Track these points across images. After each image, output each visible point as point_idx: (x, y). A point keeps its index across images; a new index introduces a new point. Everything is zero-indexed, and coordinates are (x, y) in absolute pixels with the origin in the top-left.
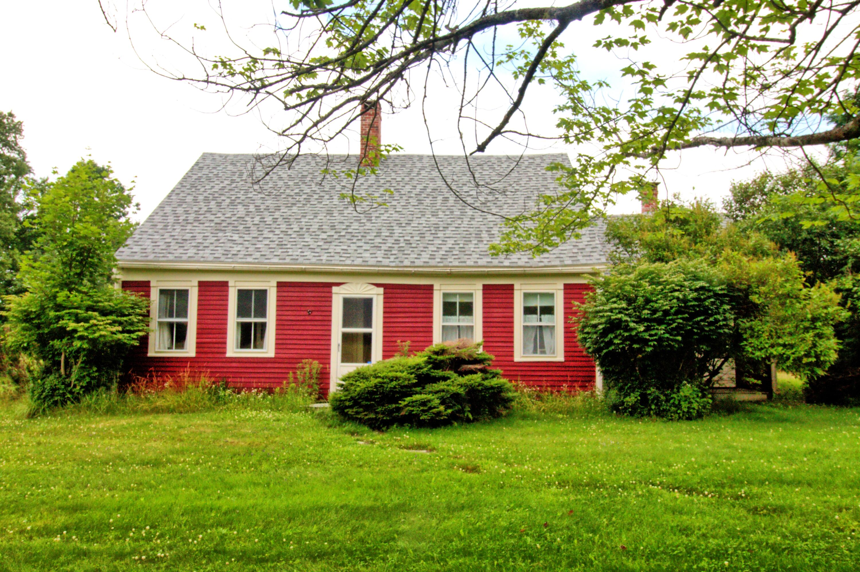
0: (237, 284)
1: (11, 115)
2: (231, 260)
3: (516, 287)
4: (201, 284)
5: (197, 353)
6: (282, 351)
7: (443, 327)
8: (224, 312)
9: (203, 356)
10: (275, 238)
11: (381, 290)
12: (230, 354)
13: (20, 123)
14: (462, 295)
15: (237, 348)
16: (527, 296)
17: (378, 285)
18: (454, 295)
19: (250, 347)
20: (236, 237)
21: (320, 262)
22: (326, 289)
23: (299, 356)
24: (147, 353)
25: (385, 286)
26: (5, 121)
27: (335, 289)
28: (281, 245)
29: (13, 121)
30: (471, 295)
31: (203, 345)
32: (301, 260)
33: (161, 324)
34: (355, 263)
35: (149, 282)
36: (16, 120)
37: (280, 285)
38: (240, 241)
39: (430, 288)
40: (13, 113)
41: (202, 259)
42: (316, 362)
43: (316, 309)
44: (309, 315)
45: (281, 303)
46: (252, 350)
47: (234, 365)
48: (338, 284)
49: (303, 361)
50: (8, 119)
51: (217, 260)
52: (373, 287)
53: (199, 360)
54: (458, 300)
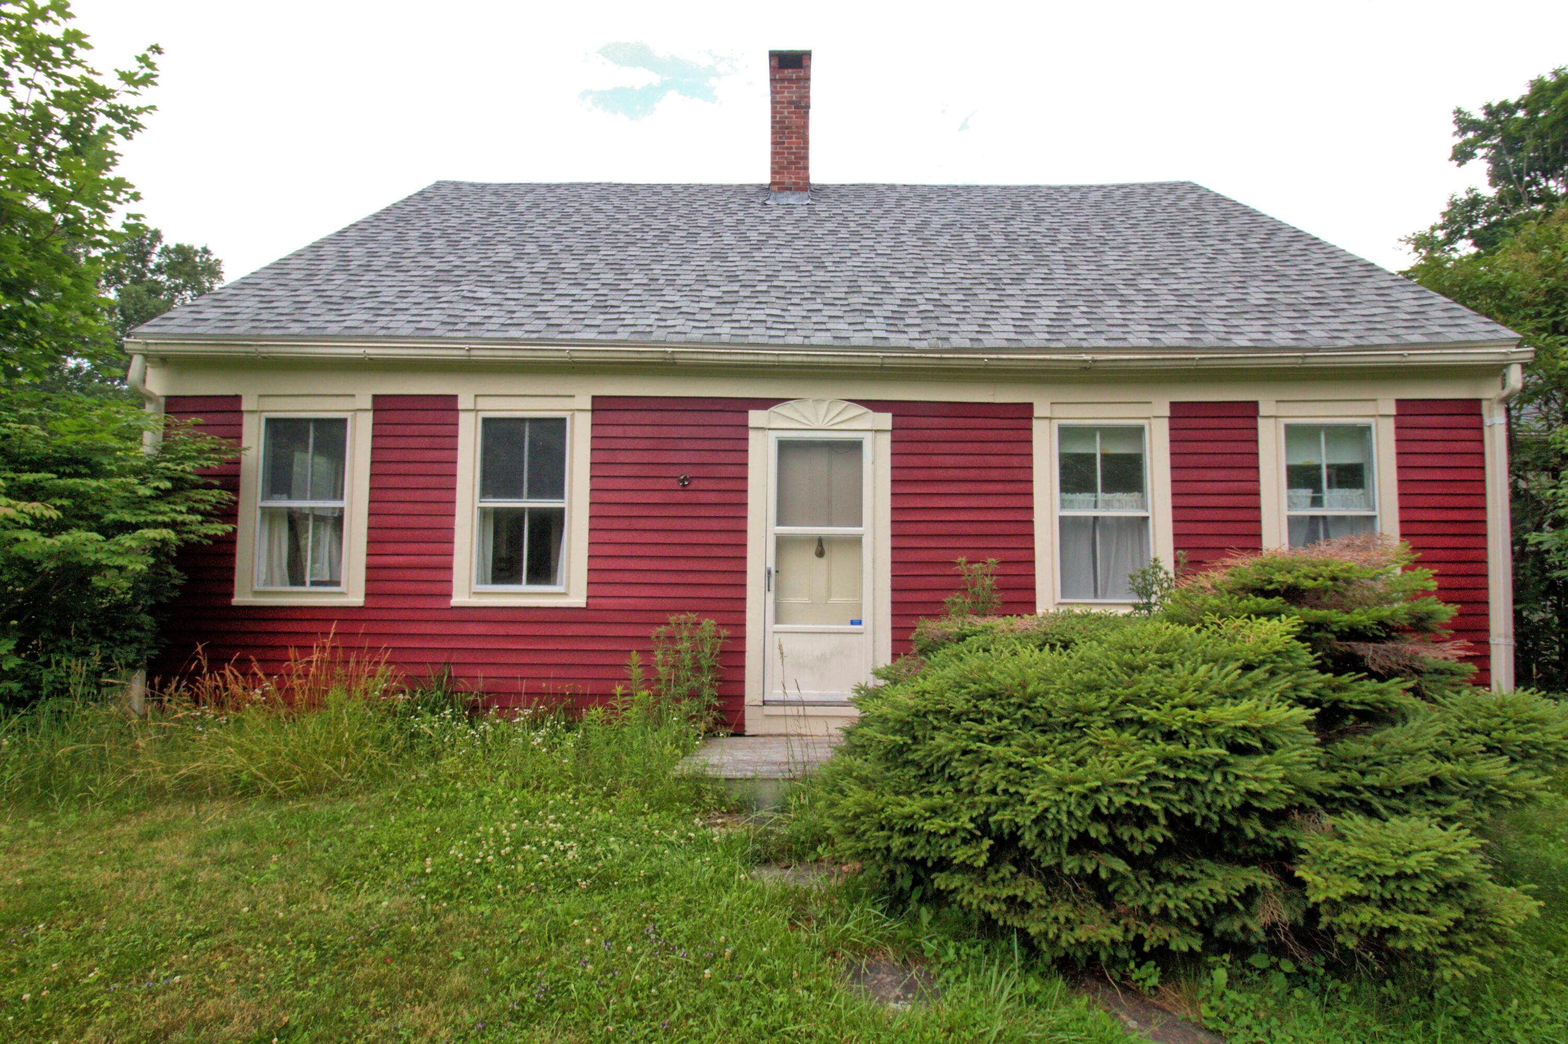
0: (482, 403)
1: (206, 251)
2: (463, 334)
3: (1263, 410)
4: (381, 404)
5: (367, 595)
6: (607, 590)
7: (1062, 519)
8: (444, 482)
9: (384, 602)
10: (587, 295)
11: (885, 420)
12: (460, 598)
13: (218, 262)
14: (1109, 433)
15: (484, 582)
16: (1295, 434)
17: (876, 406)
18: (1086, 433)
19: (519, 581)
20: (484, 293)
21: (715, 339)
22: (729, 418)
23: (658, 604)
24: (231, 595)
25: (895, 408)
26: (198, 259)
27: (755, 417)
28: (603, 307)
29: (208, 259)
30: (1137, 433)
31: (385, 574)
32: (659, 334)
33: (270, 515)
34: (814, 341)
35: (238, 398)
36: (213, 258)
37: (600, 405)
38: (497, 299)
39: (1025, 412)
40: (209, 248)
41: (383, 332)
42: (708, 624)
43: (703, 471)
44: (684, 489)
45: (603, 457)
46: (524, 587)
47: (472, 629)
48: (765, 404)
49: (672, 619)
50: (201, 257)
51: (424, 335)
52: (862, 410)
53: (373, 614)
54: (1097, 448)
